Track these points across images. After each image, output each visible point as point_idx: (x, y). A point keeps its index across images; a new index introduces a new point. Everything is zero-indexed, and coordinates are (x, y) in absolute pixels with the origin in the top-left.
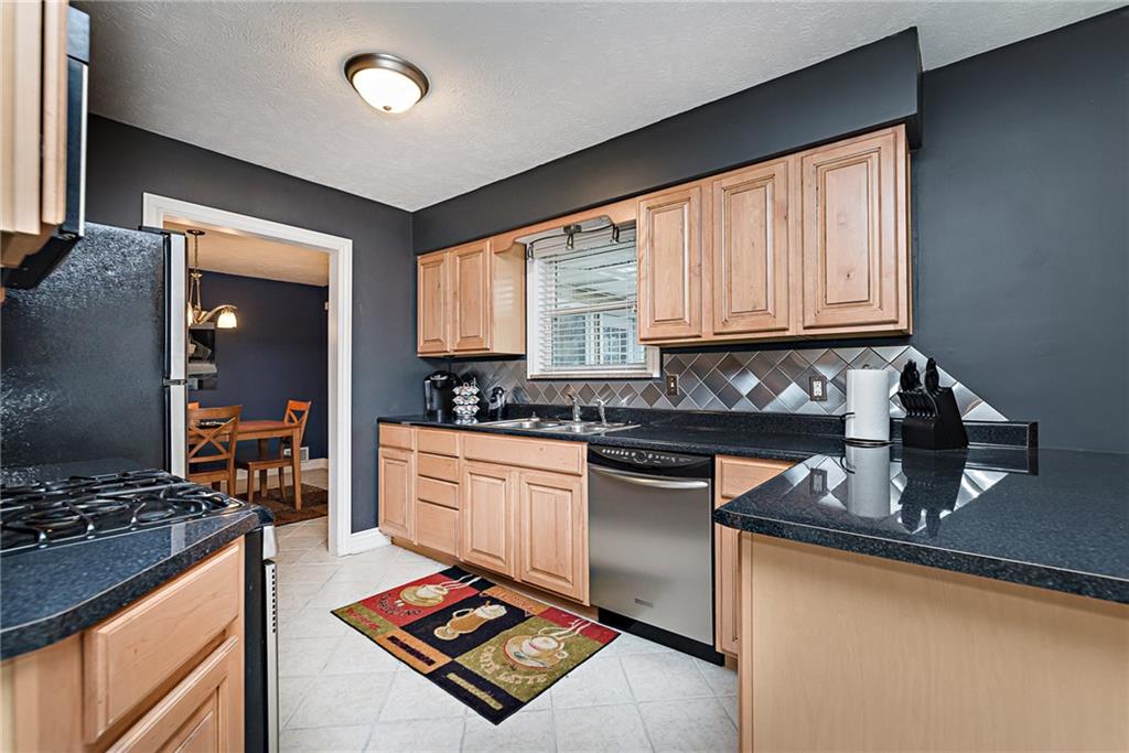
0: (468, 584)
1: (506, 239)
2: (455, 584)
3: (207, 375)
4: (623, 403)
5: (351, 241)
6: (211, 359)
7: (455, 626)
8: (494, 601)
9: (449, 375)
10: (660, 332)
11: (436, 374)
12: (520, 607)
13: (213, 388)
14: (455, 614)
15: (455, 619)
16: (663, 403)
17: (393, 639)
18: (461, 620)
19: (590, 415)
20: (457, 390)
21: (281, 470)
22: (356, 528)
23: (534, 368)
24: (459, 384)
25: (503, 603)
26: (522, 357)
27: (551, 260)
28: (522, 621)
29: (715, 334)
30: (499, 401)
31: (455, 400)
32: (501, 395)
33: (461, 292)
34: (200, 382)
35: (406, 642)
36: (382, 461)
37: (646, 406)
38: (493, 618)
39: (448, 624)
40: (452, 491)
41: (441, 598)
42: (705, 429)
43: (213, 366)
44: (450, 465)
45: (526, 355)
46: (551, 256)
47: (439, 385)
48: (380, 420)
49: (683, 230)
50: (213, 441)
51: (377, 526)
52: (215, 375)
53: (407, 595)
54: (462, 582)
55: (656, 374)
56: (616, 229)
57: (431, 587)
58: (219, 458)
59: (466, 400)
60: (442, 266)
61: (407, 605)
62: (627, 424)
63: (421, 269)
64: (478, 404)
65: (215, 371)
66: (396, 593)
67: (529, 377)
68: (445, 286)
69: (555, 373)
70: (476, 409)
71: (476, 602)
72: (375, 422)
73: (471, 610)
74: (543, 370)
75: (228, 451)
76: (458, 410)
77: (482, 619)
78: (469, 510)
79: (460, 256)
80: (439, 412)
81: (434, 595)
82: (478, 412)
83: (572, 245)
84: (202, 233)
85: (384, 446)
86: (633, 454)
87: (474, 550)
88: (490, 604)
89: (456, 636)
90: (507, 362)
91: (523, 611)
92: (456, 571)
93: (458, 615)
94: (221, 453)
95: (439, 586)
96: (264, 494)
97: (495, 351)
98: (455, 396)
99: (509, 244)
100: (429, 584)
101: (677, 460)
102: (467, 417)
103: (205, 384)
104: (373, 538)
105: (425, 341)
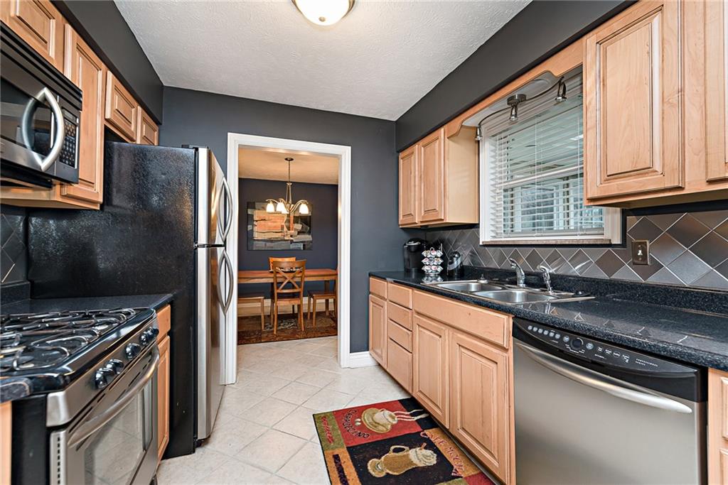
0: (416, 418)
1: (455, 125)
2: (406, 416)
3: (307, 241)
4: (576, 270)
5: (350, 148)
6: (309, 233)
7: (387, 464)
8: (431, 446)
9: (422, 241)
10: (615, 187)
11: (410, 241)
12: (451, 461)
13: (310, 249)
14: (393, 448)
15: (391, 454)
16: (628, 274)
17: (336, 458)
18: (395, 457)
19: (535, 281)
20: (424, 253)
21: (327, 301)
22: (353, 349)
23: (485, 236)
24: (428, 249)
25: (436, 451)
26: (475, 226)
27: (501, 136)
28: (447, 480)
29: (711, 182)
30: (455, 263)
31: (423, 261)
32: (457, 258)
33: (426, 175)
34: (304, 245)
35: (344, 466)
36: (371, 304)
37: (603, 275)
38: (421, 465)
39: (383, 458)
40: (407, 336)
41: (389, 427)
42: (693, 311)
43: (310, 236)
44: (405, 315)
45: (479, 224)
46: (500, 133)
47: (413, 249)
48: (370, 275)
49: (650, 53)
50: (291, 281)
51: (368, 350)
52: (311, 242)
53: (366, 416)
54: (413, 415)
55: (617, 240)
56: (561, 82)
57: (387, 412)
58: (295, 291)
59: (432, 261)
60: (412, 158)
61: (363, 426)
62: (577, 295)
63: (401, 161)
64: (442, 265)
65: (311, 239)
66: (359, 411)
67: (481, 244)
68: (415, 172)
69: (504, 239)
70: (440, 269)
71: (414, 440)
72: (368, 275)
73: (407, 448)
74: (494, 237)
75: (300, 287)
76: (425, 268)
77: (411, 463)
78: (417, 355)
79: (424, 146)
80: (413, 269)
81: (385, 421)
82: (442, 272)
83: (516, 115)
84: (292, 160)
85: (373, 294)
86: (566, 339)
87: (420, 391)
88: (425, 448)
89: (383, 475)
90: (464, 231)
91: (453, 467)
92: (411, 404)
93: (396, 451)
94: (296, 288)
95: (393, 414)
96: (327, 314)
97: (447, 221)
98: (424, 258)
99: (458, 127)
100: (387, 409)
101: (632, 360)
102: (432, 275)
103: (307, 247)
104: (364, 358)
105: (404, 216)
